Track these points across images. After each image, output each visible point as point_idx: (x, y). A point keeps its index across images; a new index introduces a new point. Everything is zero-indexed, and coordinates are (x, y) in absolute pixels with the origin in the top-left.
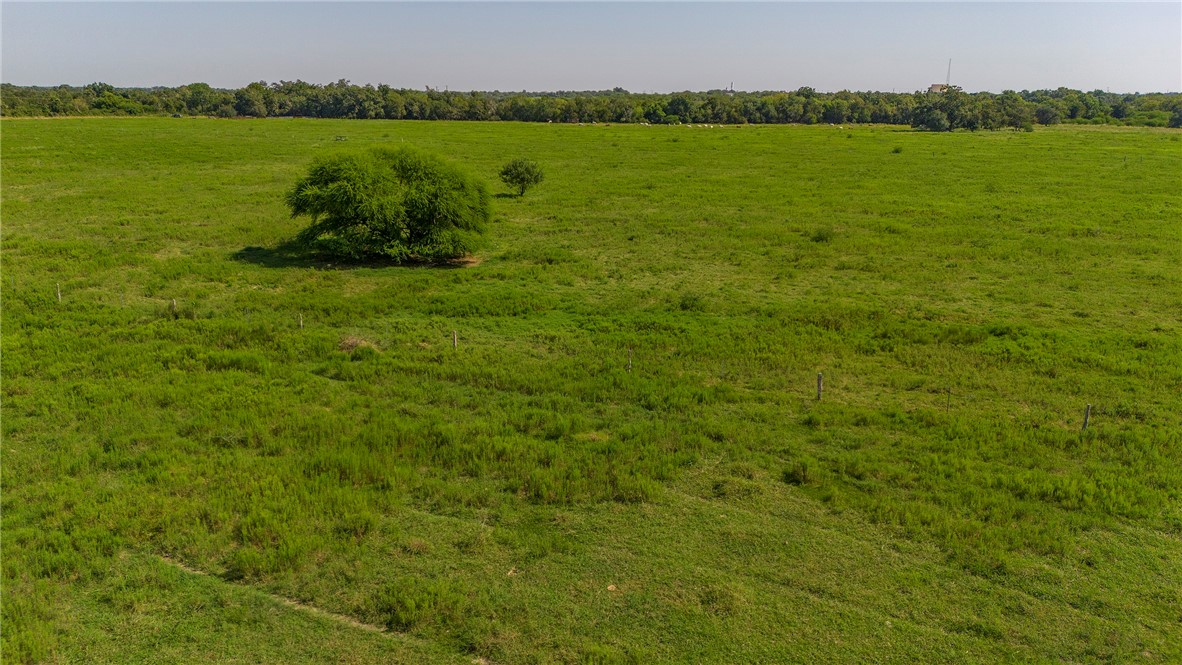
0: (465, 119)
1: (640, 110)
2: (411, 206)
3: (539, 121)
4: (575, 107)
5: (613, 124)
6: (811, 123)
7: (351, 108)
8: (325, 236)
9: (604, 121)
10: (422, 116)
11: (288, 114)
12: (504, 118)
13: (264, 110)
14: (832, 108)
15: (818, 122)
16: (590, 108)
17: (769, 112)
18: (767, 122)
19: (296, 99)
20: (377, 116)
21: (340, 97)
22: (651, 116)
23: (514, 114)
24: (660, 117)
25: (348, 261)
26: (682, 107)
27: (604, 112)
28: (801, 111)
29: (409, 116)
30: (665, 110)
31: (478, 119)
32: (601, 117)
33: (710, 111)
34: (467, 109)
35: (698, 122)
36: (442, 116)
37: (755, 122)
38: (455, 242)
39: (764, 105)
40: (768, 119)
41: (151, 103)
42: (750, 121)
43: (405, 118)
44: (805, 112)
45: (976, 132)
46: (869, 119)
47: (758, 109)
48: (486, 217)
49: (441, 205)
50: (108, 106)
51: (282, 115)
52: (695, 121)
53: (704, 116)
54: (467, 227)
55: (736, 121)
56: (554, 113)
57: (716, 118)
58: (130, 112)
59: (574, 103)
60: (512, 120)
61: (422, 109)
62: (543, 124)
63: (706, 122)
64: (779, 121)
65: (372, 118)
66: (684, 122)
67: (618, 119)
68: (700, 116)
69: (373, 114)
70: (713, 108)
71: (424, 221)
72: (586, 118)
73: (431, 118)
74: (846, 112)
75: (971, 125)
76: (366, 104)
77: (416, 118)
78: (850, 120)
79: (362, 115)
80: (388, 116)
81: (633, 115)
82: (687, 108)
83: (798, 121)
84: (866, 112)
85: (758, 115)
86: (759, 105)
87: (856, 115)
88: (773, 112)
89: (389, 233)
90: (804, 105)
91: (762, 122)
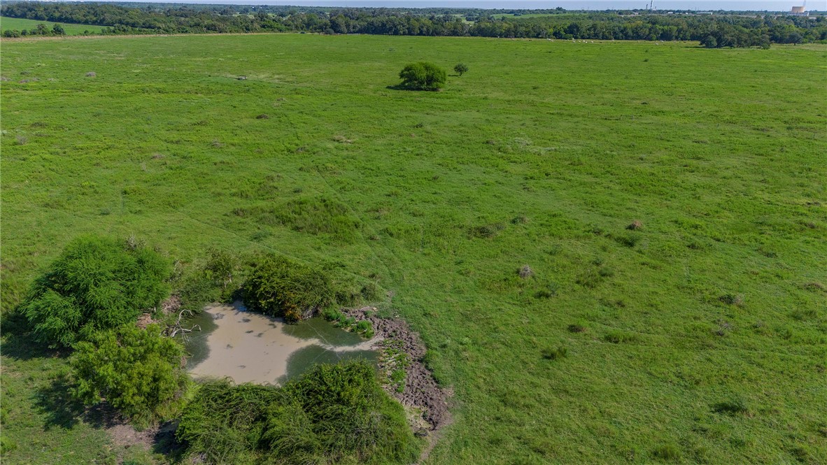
0: (451, 35)
1: (551, 30)
2: (428, 76)
3: (492, 37)
4: (513, 29)
5: (533, 39)
6: (652, 40)
7: (390, 29)
8: (407, 84)
9: (529, 37)
10: (428, 34)
11: (357, 32)
12: (473, 35)
13: (346, 30)
14: (667, 31)
15: (657, 39)
16: (522, 29)
17: (628, 33)
18: (626, 39)
19: (362, 23)
20: (404, 34)
21: (385, 22)
22: (557, 35)
23: (479, 33)
24: (562, 35)
25: (413, 89)
26: (575, 30)
27: (529, 32)
28: (647, 33)
29: (421, 34)
30: (565, 31)
31: (458, 35)
32: (527, 35)
33: (592, 32)
34: (453, 29)
35: (584, 38)
36: (438, 34)
37: (618, 39)
38: (437, 85)
39: (625, 28)
40: (627, 37)
41: (289, 25)
42: (615, 38)
43: (418, 35)
44: (650, 33)
45: (733, 49)
46: (689, 38)
47: (622, 31)
48: (445, 80)
49: (435, 76)
50: (268, 27)
51: (354, 32)
52: (583, 38)
53: (588, 35)
54: (440, 82)
55: (607, 38)
56: (501, 32)
57: (596, 36)
58: (281, 31)
59: (512, 26)
60: (477, 36)
61: (428, 30)
62: (493, 39)
63: (589, 38)
64: (633, 38)
65: (401, 35)
66: (576, 38)
67: (537, 37)
68: (586, 35)
69: (402, 32)
70: (595, 30)
71: (430, 80)
72: (519, 35)
73: (432, 35)
74: (675, 33)
75: (730, 45)
76: (399, 27)
77: (424, 35)
78: (677, 38)
79: (396, 33)
80: (410, 34)
81: (546, 34)
82: (578, 30)
83: (645, 39)
84: (688, 34)
85: (621, 34)
86: (622, 28)
87: (681, 35)
88: (630, 33)
89: (422, 83)
90: (650, 29)
91: (622, 39)
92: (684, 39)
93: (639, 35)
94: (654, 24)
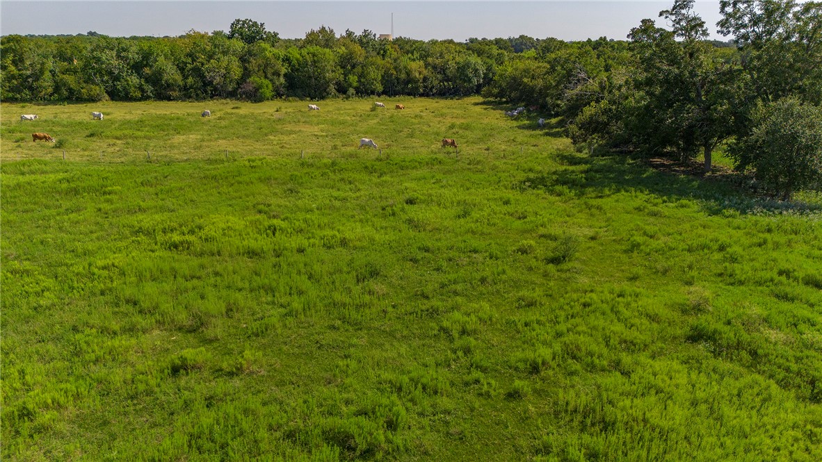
14: (303, 65)
15: (278, 94)
17: (160, 73)
18: (159, 98)
28: (236, 72)
37: (125, 99)
40: (162, 92)
42: (112, 96)
44: (246, 74)
46: (380, 88)
47: (137, 68)
55: (77, 98)
64: (187, 94)
74: (332, 74)
78: (342, 90)
83: (232, 95)
84: (370, 72)
85: (134, 80)
88: (171, 73)
90: (243, 60)
91: (144, 98)
92: (364, 91)
93: (207, 84)
94: (250, 39)
